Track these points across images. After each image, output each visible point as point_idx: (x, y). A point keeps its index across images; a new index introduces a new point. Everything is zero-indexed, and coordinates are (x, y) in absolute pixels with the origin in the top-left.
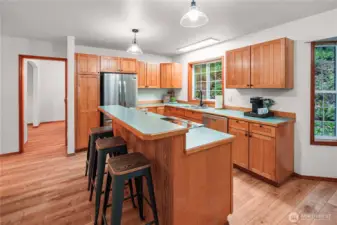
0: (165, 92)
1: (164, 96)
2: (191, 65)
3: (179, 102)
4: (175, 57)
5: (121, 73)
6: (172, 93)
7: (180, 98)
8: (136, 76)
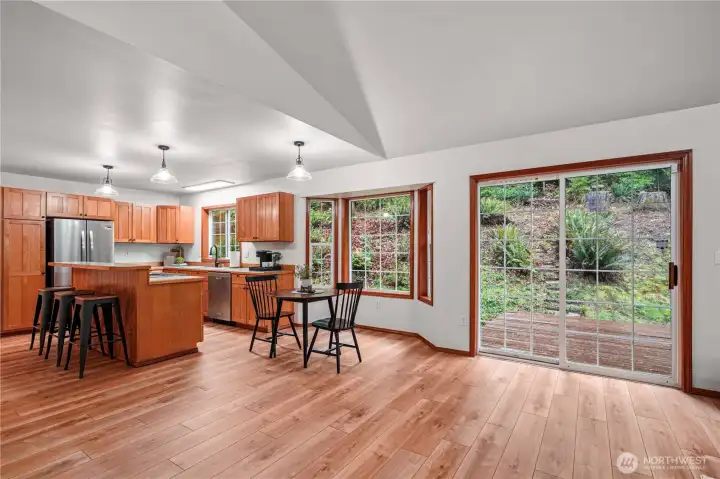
0: (168, 249)
1: (164, 255)
2: (206, 211)
3: (189, 264)
4: (185, 197)
5: (85, 218)
6: (179, 250)
7: (190, 260)
8: (112, 224)
